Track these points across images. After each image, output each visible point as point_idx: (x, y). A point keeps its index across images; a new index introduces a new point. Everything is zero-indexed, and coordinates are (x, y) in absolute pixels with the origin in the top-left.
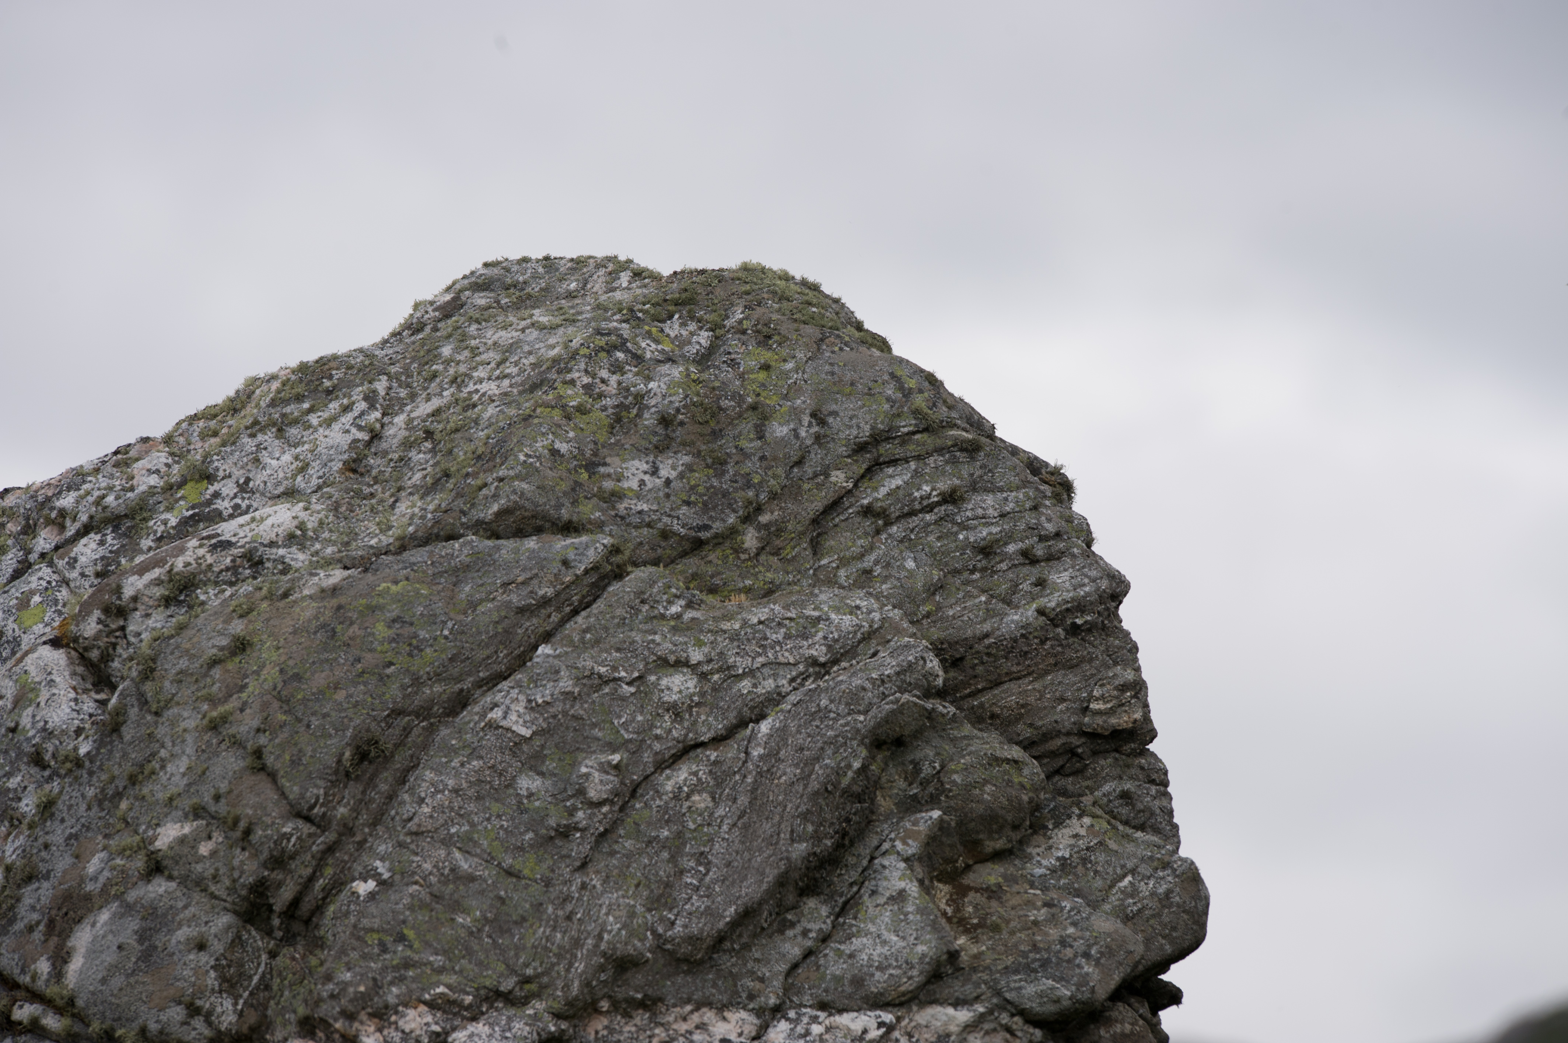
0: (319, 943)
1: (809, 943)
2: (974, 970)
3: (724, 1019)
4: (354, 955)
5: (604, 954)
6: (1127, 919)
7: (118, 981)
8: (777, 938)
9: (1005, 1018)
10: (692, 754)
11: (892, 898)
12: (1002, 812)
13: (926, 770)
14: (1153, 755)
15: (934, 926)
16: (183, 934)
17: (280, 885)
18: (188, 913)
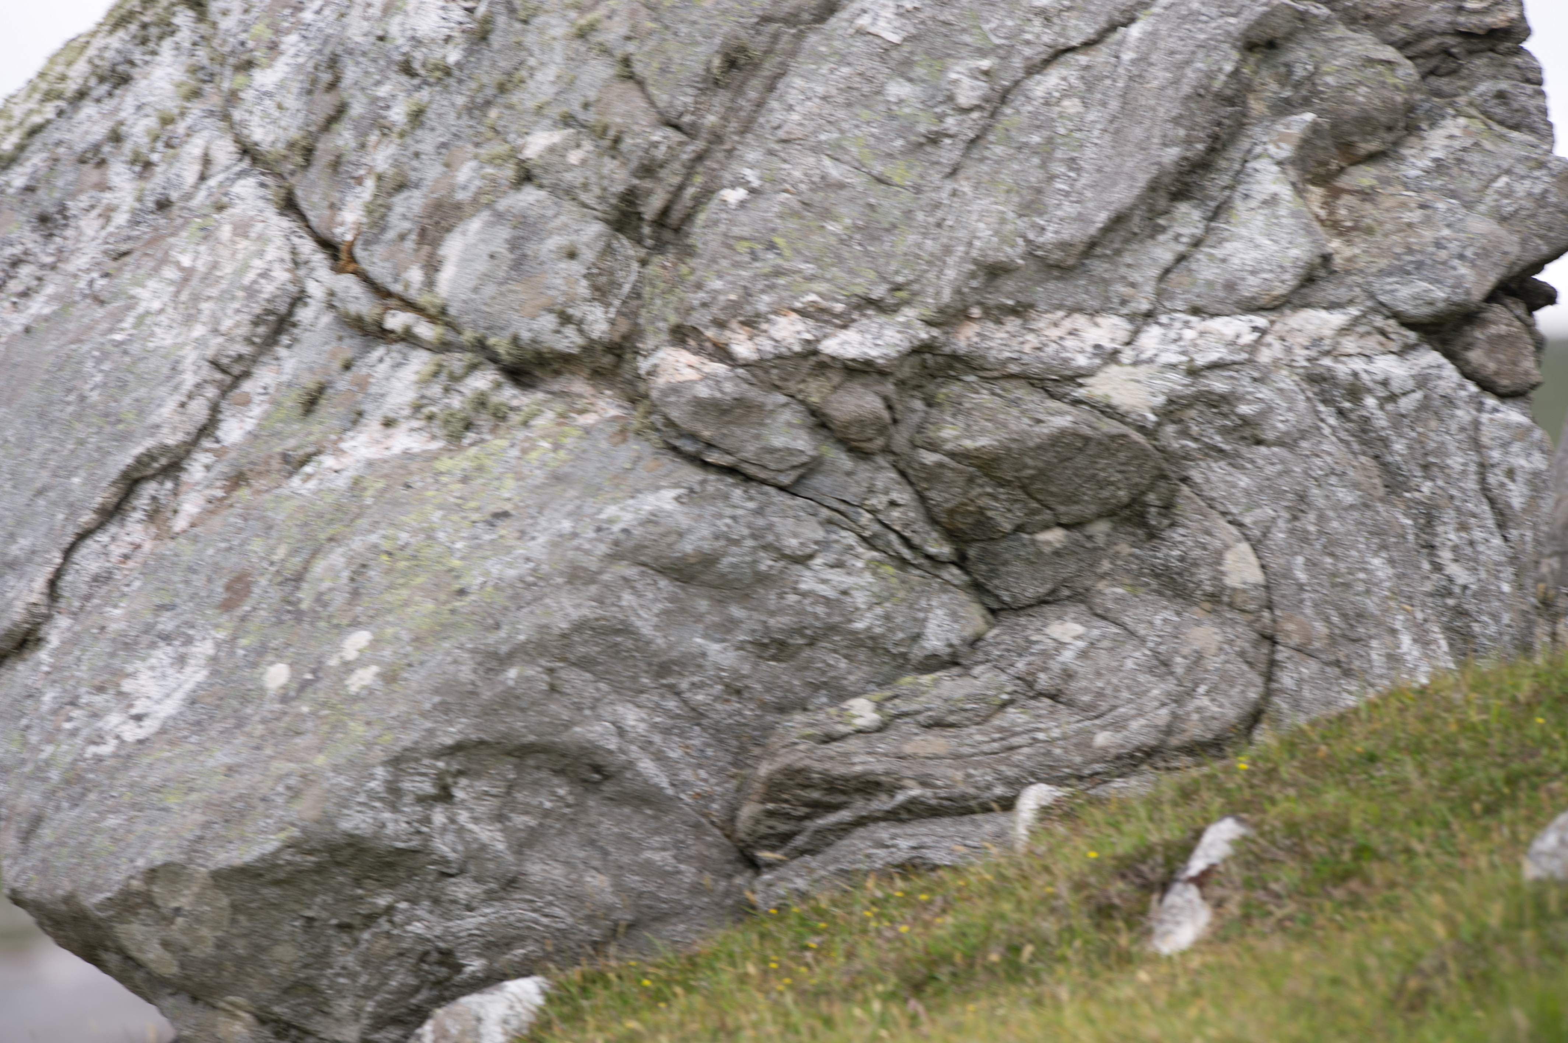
0: (689, 252)
1: (1181, 248)
2: (1348, 272)
3: (1097, 325)
4: (725, 263)
5: (975, 262)
6: (1503, 220)
7: (490, 290)
8: (1149, 242)
9: (1379, 321)
10: (1062, 59)
11: (1265, 202)
12: (1375, 114)
13: (1300, 72)
14: (1528, 53)
15: (1308, 230)
16: (554, 242)
17: (649, 193)
18: (558, 222)
